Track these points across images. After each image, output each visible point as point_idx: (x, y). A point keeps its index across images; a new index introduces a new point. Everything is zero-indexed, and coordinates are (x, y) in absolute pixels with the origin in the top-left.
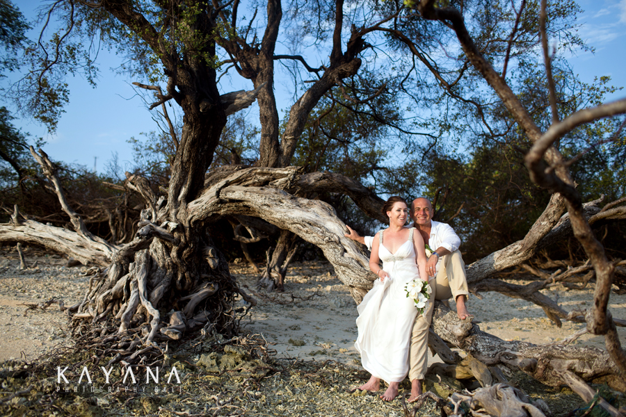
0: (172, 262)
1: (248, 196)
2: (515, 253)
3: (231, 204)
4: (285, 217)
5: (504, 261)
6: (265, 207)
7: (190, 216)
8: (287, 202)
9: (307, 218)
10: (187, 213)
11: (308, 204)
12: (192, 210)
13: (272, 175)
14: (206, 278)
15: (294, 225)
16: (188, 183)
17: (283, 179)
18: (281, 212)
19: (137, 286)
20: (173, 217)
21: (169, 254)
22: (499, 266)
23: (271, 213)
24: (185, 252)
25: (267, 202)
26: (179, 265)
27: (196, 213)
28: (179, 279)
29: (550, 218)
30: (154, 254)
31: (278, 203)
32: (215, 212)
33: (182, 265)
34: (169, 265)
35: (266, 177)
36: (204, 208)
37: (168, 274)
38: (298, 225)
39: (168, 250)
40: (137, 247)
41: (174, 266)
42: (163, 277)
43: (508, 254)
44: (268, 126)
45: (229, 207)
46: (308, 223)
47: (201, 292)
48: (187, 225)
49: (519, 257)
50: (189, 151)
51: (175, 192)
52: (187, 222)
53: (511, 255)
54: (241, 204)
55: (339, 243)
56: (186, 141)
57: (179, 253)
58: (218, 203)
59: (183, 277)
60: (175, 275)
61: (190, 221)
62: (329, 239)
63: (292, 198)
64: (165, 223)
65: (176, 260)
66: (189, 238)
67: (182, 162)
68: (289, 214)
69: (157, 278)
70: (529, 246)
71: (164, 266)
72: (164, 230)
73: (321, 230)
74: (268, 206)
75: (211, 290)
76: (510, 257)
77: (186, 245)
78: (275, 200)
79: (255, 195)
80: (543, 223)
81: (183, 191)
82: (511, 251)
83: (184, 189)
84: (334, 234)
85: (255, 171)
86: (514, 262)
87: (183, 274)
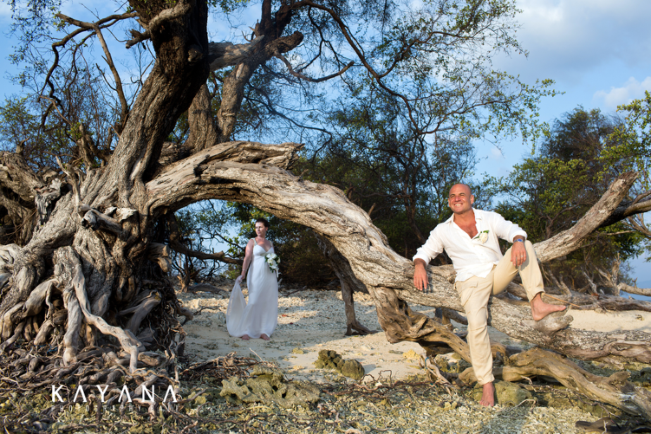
0: (115, 263)
1: (245, 176)
2: (564, 243)
3: (213, 186)
4: (295, 203)
5: (552, 252)
6: (267, 190)
7: (150, 201)
8: (294, 185)
9: (324, 204)
10: (146, 197)
11: (318, 188)
12: (155, 192)
13: (263, 151)
14: (148, 285)
15: (305, 213)
16: (146, 157)
17: (279, 157)
18: (289, 197)
19: (75, 296)
20: (126, 201)
21: (109, 252)
22: (546, 258)
23: (275, 197)
24: (133, 249)
25: (270, 183)
26: (124, 267)
27: (161, 197)
28: (121, 286)
29: (608, 206)
30: (85, 253)
31: (283, 186)
32: (188, 196)
33: (128, 267)
34: (111, 267)
35: (257, 153)
36: (175, 189)
37: (108, 279)
38: (312, 213)
39: (109, 247)
40: (55, 243)
41: (117, 268)
42: (103, 284)
43: (558, 244)
44: (201, 98)
45: (209, 189)
46: (326, 210)
47: (146, 303)
48: (145, 212)
49: (568, 248)
50: (156, 114)
51: (128, 168)
52: (145, 209)
53: (560, 246)
54: (230, 186)
55: (364, 234)
56: (153, 99)
57: (126, 250)
58: (195, 184)
59: (126, 284)
60: (116, 281)
61: (149, 207)
62: (354, 229)
63: (299, 180)
64: (111, 209)
65: (121, 260)
66: (144, 230)
67: (143, 128)
68: (299, 199)
69: (95, 285)
70: (583, 235)
71: (103, 269)
72: (110, 219)
73: (341, 220)
74: (271, 188)
75: (157, 301)
76: (559, 248)
77: (138, 240)
78: (280, 182)
79: (255, 175)
80: (601, 212)
81: (139, 167)
82: (560, 241)
83: (139, 164)
84: (358, 224)
85: (243, 146)
86: (563, 253)
87: (127, 279)
